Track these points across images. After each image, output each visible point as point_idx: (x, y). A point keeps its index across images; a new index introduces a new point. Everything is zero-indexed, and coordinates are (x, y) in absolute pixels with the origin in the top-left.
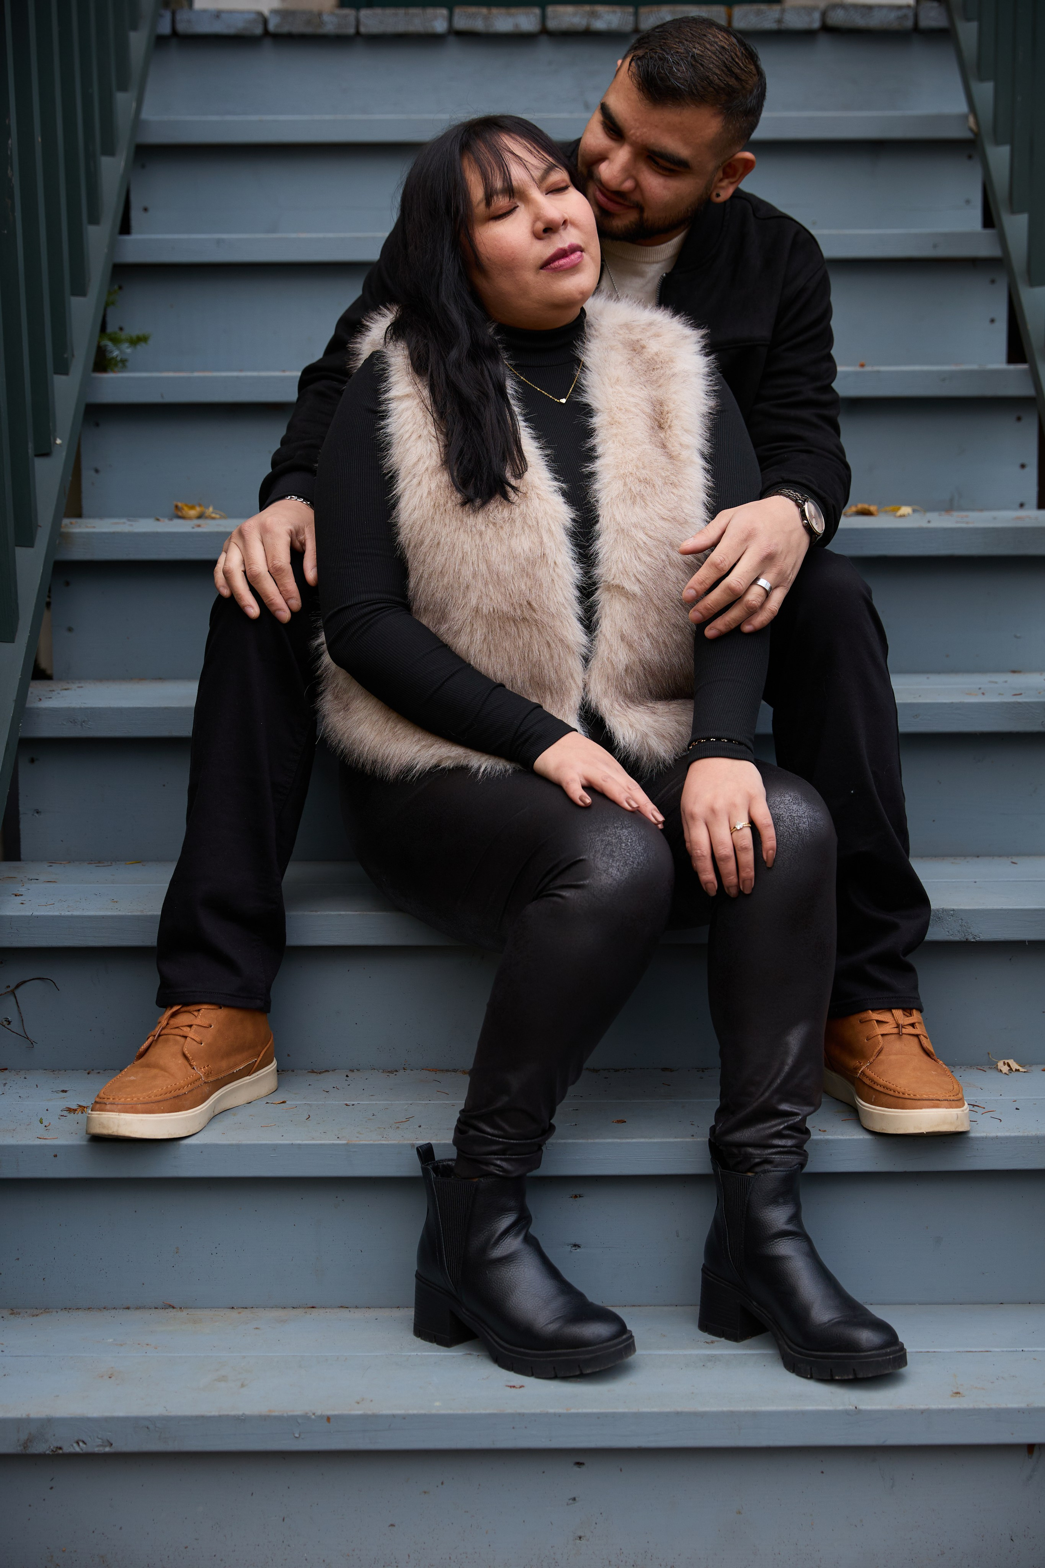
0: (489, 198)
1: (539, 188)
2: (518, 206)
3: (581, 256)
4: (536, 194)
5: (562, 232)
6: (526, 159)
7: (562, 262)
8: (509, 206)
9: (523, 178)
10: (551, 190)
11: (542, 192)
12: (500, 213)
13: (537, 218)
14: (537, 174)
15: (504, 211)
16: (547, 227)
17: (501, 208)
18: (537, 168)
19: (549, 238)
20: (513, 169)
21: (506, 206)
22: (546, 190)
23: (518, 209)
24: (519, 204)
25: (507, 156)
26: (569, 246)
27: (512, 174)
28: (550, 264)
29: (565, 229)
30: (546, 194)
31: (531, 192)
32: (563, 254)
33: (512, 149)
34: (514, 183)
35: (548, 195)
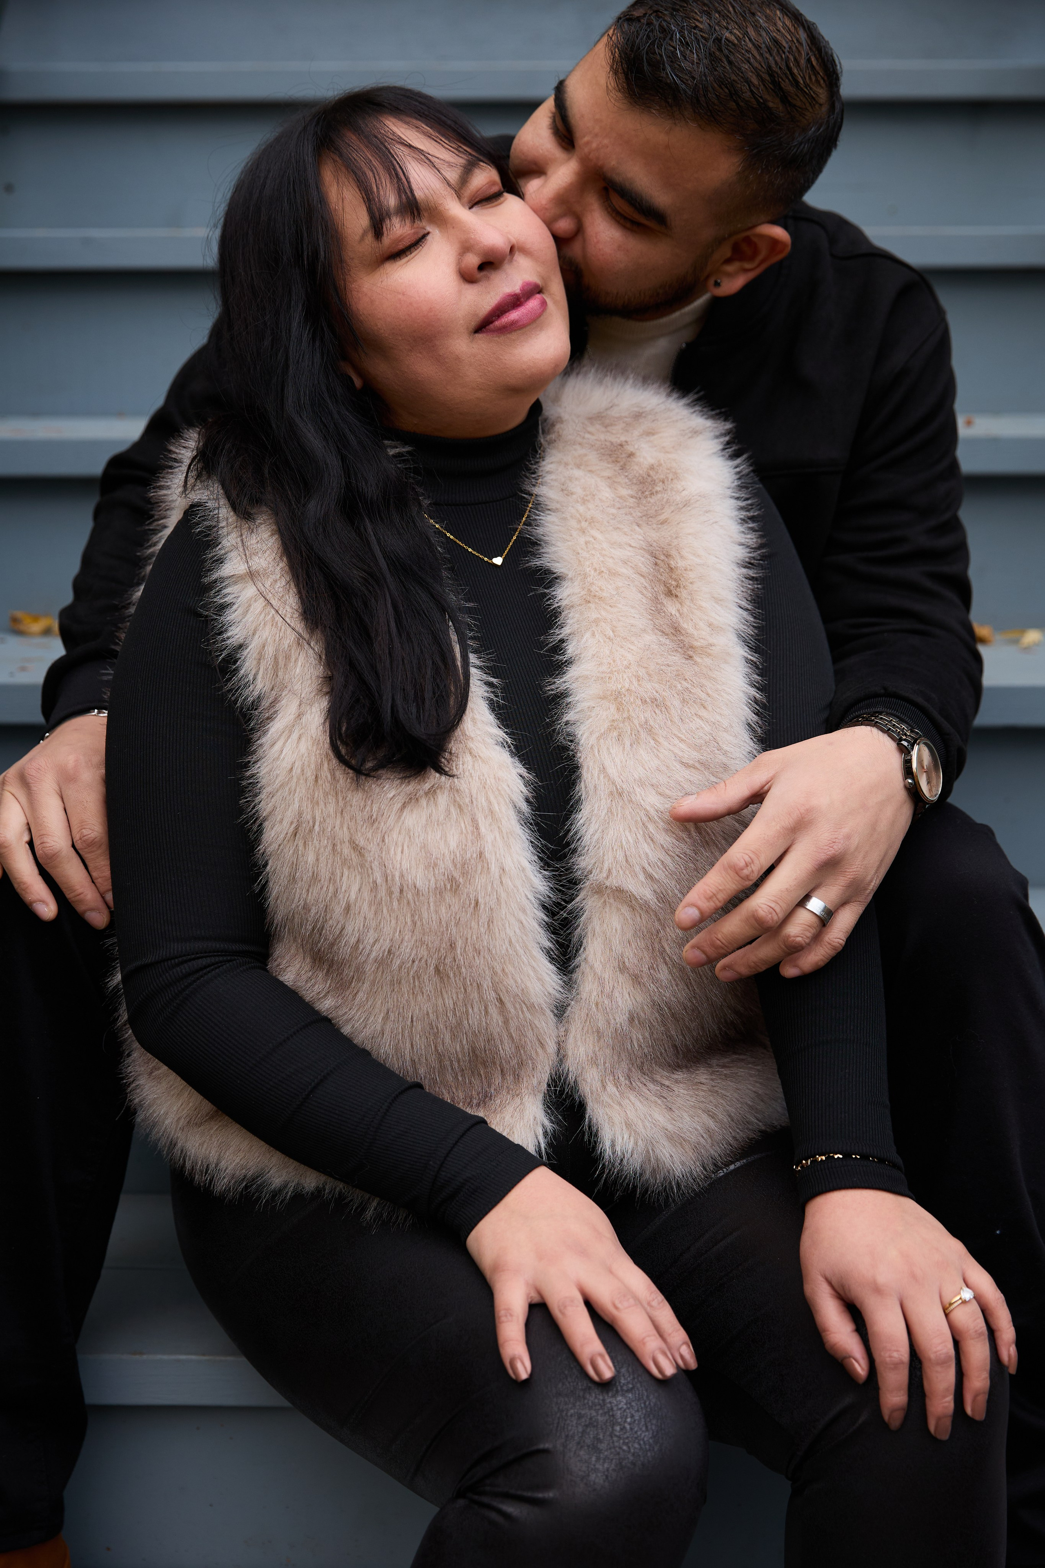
0: (377, 227)
1: (459, 197)
2: (428, 233)
3: (544, 303)
4: (456, 209)
5: (506, 266)
6: (431, 152)
7: (514, 315)
8: (414, 233)
9: (432, 185)
10: (477, 200)
11: (463, 205)
12: (401, 246)
13: (466, 247)
14: (453, 175)
15: (407, 242)
16: (484, 260)
17: (400, 240)
18: (450, 165)
19: (488, 278)
20: (413, 171)
21: (409, 234)
22: (470, 202)
23: (429, 238)
24: (429, 229)
25: (400, 152)
26: (522, 289)
27: (412, 180)
28: (492, 322)
29: (511, 260)
30: (470, 208)
31: (447, 207)
32: (515, 301)
33: (405, 138)
34: (418, 194)
35: (474, 209)
